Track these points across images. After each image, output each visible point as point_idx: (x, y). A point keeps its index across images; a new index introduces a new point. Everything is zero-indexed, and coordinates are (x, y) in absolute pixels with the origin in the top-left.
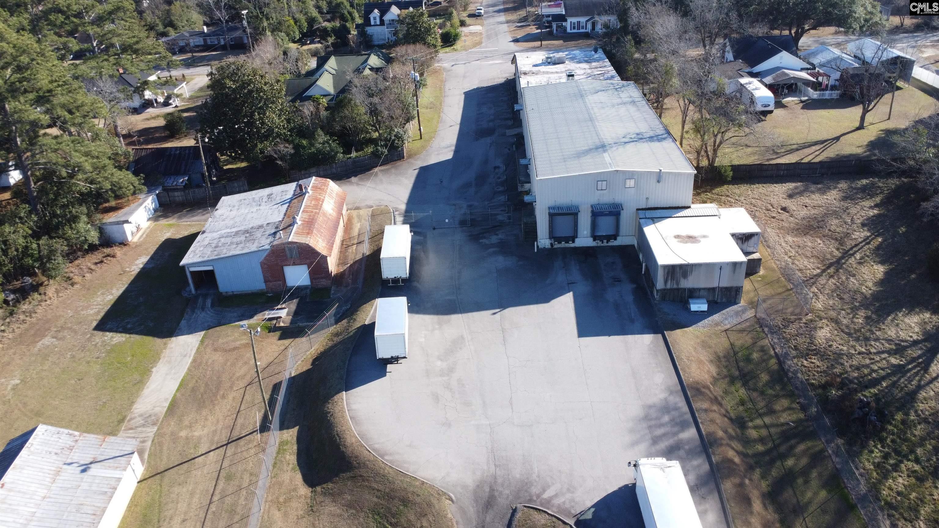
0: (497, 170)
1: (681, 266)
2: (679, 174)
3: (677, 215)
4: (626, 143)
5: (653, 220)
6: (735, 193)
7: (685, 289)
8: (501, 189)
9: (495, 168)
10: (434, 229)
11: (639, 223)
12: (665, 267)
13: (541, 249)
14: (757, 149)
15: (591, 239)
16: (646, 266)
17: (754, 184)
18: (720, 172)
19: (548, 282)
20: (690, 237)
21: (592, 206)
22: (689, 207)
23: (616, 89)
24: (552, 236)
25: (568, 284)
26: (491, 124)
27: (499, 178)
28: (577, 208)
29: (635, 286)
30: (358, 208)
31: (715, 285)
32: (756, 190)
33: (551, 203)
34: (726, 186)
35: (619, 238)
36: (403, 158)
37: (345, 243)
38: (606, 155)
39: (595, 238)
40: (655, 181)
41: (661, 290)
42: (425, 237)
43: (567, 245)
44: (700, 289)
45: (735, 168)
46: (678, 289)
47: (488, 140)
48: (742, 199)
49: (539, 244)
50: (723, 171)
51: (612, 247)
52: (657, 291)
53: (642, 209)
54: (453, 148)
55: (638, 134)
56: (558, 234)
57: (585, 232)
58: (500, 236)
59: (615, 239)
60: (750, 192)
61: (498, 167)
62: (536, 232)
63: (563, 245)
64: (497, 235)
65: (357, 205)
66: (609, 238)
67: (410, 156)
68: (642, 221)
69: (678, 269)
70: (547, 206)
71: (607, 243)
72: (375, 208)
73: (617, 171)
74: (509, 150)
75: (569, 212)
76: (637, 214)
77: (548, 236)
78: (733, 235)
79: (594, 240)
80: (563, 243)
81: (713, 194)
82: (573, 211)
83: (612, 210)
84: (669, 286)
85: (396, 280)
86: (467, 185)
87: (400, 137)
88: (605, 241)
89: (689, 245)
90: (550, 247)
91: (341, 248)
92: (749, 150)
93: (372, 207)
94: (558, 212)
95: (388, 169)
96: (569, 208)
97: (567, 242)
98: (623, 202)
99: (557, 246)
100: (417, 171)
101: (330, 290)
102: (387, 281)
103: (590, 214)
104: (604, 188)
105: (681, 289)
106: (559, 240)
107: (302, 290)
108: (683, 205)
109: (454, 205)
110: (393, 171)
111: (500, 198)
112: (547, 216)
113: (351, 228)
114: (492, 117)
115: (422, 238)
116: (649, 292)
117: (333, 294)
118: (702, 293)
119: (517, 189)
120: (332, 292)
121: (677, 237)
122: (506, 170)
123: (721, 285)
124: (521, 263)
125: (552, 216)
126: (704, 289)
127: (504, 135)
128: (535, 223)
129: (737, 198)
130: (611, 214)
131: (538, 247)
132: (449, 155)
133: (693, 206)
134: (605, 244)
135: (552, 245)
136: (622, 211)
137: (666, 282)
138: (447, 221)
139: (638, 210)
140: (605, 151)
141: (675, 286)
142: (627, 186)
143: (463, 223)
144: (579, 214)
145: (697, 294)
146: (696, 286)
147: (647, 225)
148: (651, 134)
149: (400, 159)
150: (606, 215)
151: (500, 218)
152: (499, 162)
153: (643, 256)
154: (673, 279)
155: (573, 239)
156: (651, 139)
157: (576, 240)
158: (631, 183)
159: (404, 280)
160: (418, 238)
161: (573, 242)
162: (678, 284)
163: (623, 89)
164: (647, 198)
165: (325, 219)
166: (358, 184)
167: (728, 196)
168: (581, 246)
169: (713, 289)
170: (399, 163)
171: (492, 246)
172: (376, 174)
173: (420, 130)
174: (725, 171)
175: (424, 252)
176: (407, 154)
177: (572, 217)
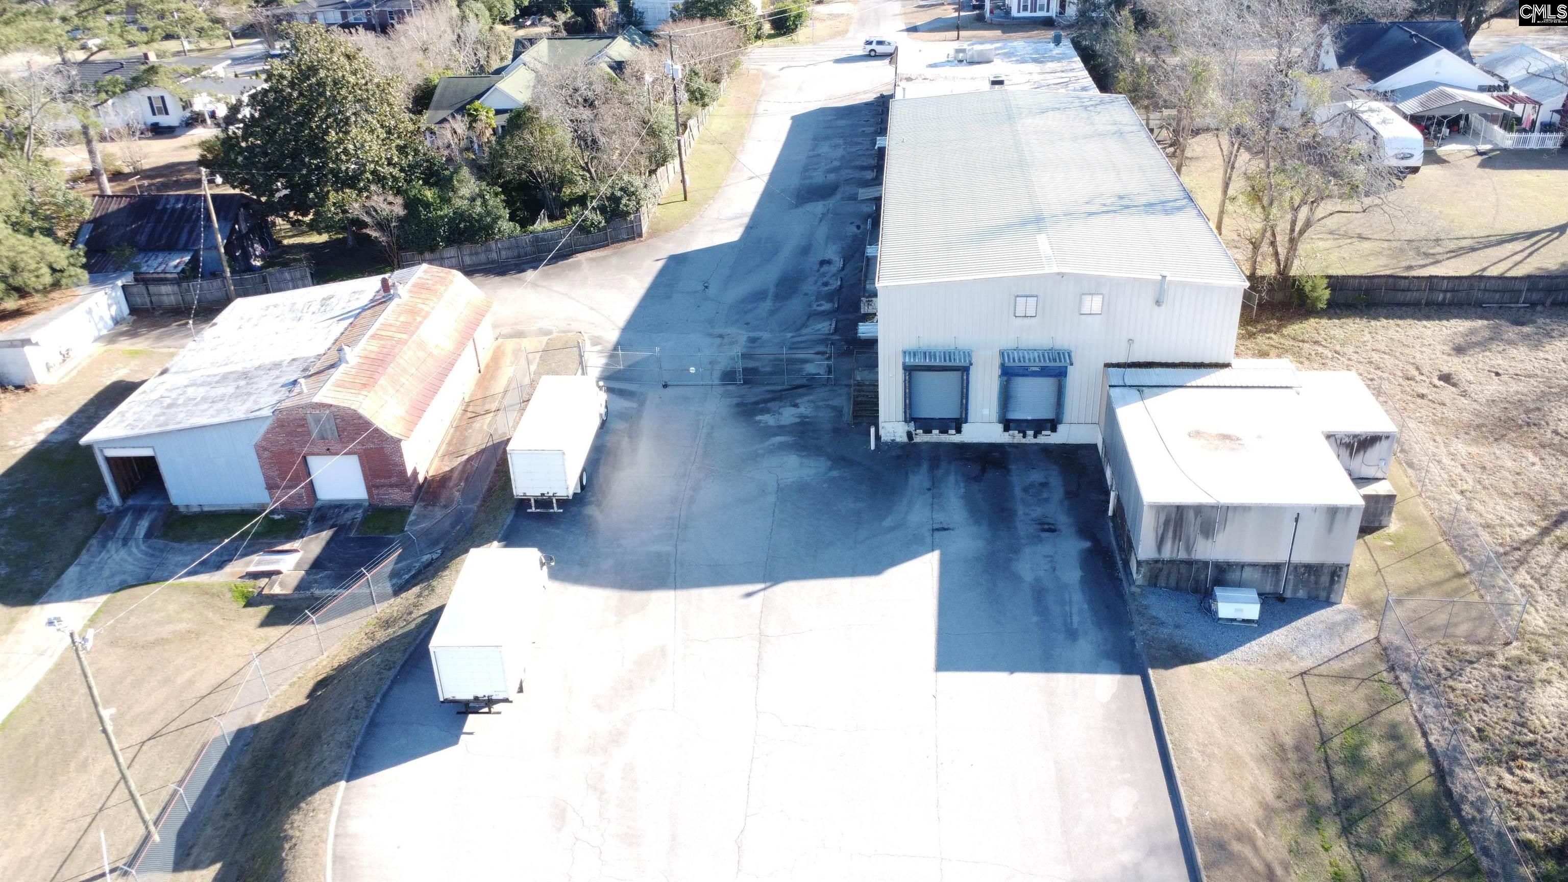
0: (825, 268)
1: (1199, 509)
2: (1207, 289)
3: (1199, 382)
4: (1091, 214)
5: (1141, 392)
6: (1334, 337)
7: (1206, 564)
8: (826, 306)
9: (823, 263)
10: (665, 386)
11: (1109, 397)
12: (1159, 509)
13: (886, 443)
14: (1386, 244)
15: (1000, 427)
16: (1118, 499)
17: (1376, 318)
18: (1300, 291)
19: (888, 523)
20: (1225, 437)
21: (1002, 354)
22: (1226, 365)
23: (1086, 108)
24: (910, 416)
25: (933, 530)
26: (832, 177)
27: (826, 284)
28: (968, 354)
29: (1087, 544)
30: (520, 335)
31: (1280, 556)
32: (1381, 331)
33: (911, 343)
34: (1312, 321)
35: (1060, 428)
36: (640, 235)
37: (471, 409)
38: (1042, 239)
39: (1007, 425)
40: (1150, 300)
41: (1147, 562)
42: (642, 403)
43: (944, 438)
44: (1242, 566)
45: (1336, 283)
46: (1189, 563)
47: (819, 207)
48: (1350, 350)
49: (882, 432)
50: (1308, 288)
51: (1047, 450)
52: (1139, 563)
53: (1118, 365)
54: (746, 220)
55: (1121, 198)
56: (926, 412)
57: (986, 412)
58: (802, 410)
59: (1054, 429)
60: (1367, 337)
61: (829, 262)
62: (877, 405)
63: (935, 436)
64: (796, 406)
65: (520, 328)
66: (1039, 426)
67: (654, 233)
68: (1115, 392)
69: (1191, 515)
70: (900, 349)
71: (1035, 436)
72: (555, 335)
73: (1062, 275)
74: (858, 227)
75: (948, 364)
76: (1106, 376)
77: (901, 416)
78: (1329, 437)
79: (1006, 429)
80: (936, 432)
81: (1283, 336)
82: (957, 363)
83: (1048, 364)
84: (1167, 553)
85: (544, 502)
86: (759, 296)
87: (633, 193)
88: (1030, 433)
89: (1222, 457)
90: (905, 439)
91: (461, 419)
92: (1367, 245)
93: (549, 333)
94: (922, 363)
95: (605, 257)
96: (948, 355)
97: (944, 431)
98: (1072, 348)
99: (921, 437)
100: (660, 264)
101: (409, 512)
102: (523, 503)
103: (997, 371)
104: (1031, 312)
105: (1197, 562)
106: (926, 425)
107: (347, 510)
108: (1214, 360)
109: (721, 336)
110: (614, 260)
111: (819, 326)
112: (900, 372)
113: (493, 377)
114: (836, 163)
115: (635, 405)
116: (1120, 563)
117: (413, 523)
118: (1247, 574)
119: (859, 308)
120: (412, 518)
121: (1196, 434)
122: (843, 269)
123: (1295, 559)
124: (835, 473)
125: (910, 370)
126: (1254, 565)
127: (853, 198)
128: (875, 385)
129: (1338, 348)
130: (1044, 372)
131: (878, 437)
132: (732, 234)
133: (1235, 362)
134: (1030, 439)
135: (910, 435)
136: (1070, 368)
137: (1160, 545)
138: (692, 370)
139: (1107, 365)
140: (1040, 231)
141: (1182, 555)
142: (1085, 310)
143: (728, 377)
144: (972, 370)
145: (1234, 576)
146: (1233, 557)
147: (1126, 403)
148: (1152, 198)
149: (633, 238)
150: (1034, 374)
151: (810, 368)
152: (832, 252)
153: (1113, 473)
154: (1177, 536)
155: (958, 424)
156: (1150, 207)
157: (965, 427)
158: (1094, 304)
159: (562, 503)
160: (623, 404)
161: (959, 431)
162: (1188, 549)
163: (1099, 108)
164: (1131, 341)
166: (534, 285)
167: (1316, 342)
168: (975, 441)
169: (1276, 568)
170: (629, 245)
171: (781, 430)
172: (578, 265)
173: (683, 181)
174: (1314, 288)
175: (630, 437)
176: (649, 228)
177: (956, 375)
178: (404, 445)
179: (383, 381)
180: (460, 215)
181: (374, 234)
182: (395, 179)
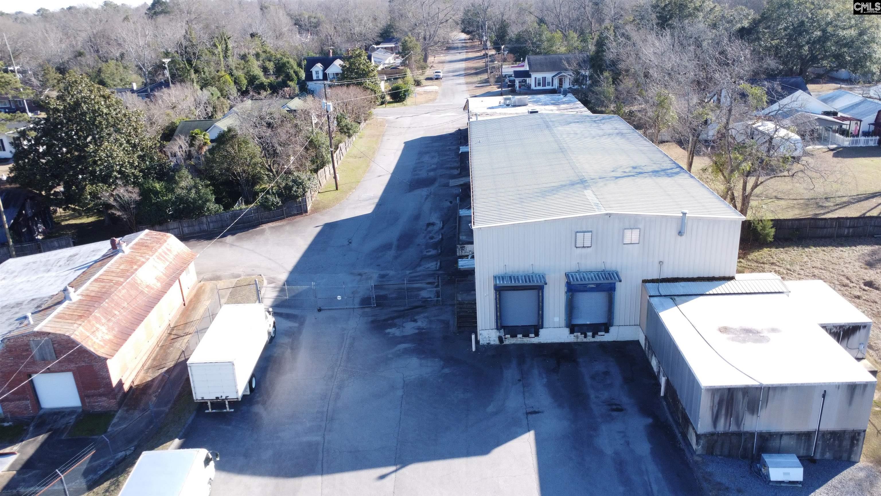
0: (430, 228)
1: (746, 390)
2: (715, 222)
3: (714, 291)
4: (617, 178)
5: (674, 300)
6: (783, 260)
7: (752, 434)
8: (433, 252)
9: (429, 225)
10: (320, 310)
11: (650, 305)
12: (714, 391)
13: (483, 346)
15: (567, 331)
16: (668, 382)
17: (808, 246)
18: (755, 229)
19: (491, 409)
20: (748, 331)
21: (567, 275)
22: (732, 278)
23: (595, 121)
24: (500, 325)
25: (527, 414)
26: (432, 174)
27: (432, 238)
28: (542, 277)
29: (650, 421)
30: (217, 278)
31: (812, 426)
32: (814, 255)
33: (499, 270)
34: (766, 250)
35: (612, 329)
36: (306, 211)
37: (174, 332)
38: (588, 193)
39: (573, 328)
40: (674, 232)
41: (705, 435)
42: (302, 324)
43: (526, 340)
44: (781, 435)
45: (777, 223)
46: (739, 434)
47: (424, 192)
48: (797, 268)
49: (480, 338)
50: (759, 228)
51: (603, 345)
52: (698, 437)
53: (653, 281)
54: (376, 200)
55: (634, 168)
56: (512, 321)
57: (557, 319)
58: (419, 324)
59: (607, 331)
60: (806, 259)
61: (433, 224)
62: (476, 318)
63: (520, 339)
64: (415, 321)
65: (218, 274)
66: (596, 328)
67: (316, 210)
68: (655, 301)
69: (740, 395)
70: (492, 275)
71: (593, 336)
72: (242, 277)
73: (610, 215)
74: (451, 202)
75: (528, 284)
76: (644, 289)
77: (493, 325)
78: (824, 327)
79: (572, 332)
80: (520, 336)
81: (749, 260)
82: (535, 284)
83: (602, 281)
84: (721, 427)
85: (218, 404)
86: (387, 247)
87: (301, 183)
88: (590, 334)
89: (750, 346)
90: (497, 342)
91: (165, 340)
93: (239, 276)
94: (509, 284)
95: (281, 226)
96: (528, 277)
97: (526, 335)
98: (619, 270)
99: (509, 341)
100: (319, 229)
101: (114, 415)
102: (203, 404)
103: (563, 289)
104: (587, 243)
105: (746, 433)
106: (513, 331)
107: (63, 417)
108: (722, 275)
109: (360, 275)
110: (287, 228)
111: (429, 265)
112: (492, 292)
113: (194, 308)
114: (434, 166)
115: (296, 325)
116: (679, 435)
117: (115, 425)
118: (785, 441)
119: (455, 252)
120: (115, 420)
121: (724, 330)
122: (443, 228)
123: (823, 428)
124: (447, 371)
125: (499, 290)
126: (790, 434)
127: (447, 185)
128: (474, 303)
129: (789, 267)
130: (598, 288)
131: (477, 342)
132: (368, 209)
133: (738, 276)
134: (590, 339)
135: (500, 339)
136: (618, 284)
137: (715, 420)
138: (339, 298)
139: (645, 281)
140: (585, 188)
141: (733, 428)
142: (626, 241)
143: (365, 302)
144: (546, 289)
145: (775, 443)
146: (775, 428)
147: (665, 309)
148: (655, 167)
149: (301, 214)
150: (592, 290)
151: (424, 294)
152: (435, 218)
153: (659, 362)
154: (729, 414)
155: (536, 329)
156: (655, 173)
157: (542, 332)
158: (631, 236)
159: (234, 403)
160: (286, 324)
161: (537, 335)
162: (738, 423)
163: (603, 121)
164: (661, 263)
165: (133, 293)
166: (232, 245)
167: (772, 264)
168: (549, 341)
169: (808, 435)
170: (298, 218)
171: (404, 339)
172: (263, 232)
173: (335, 177)
174: (764, 228)
175: (292, 349)
176: (312, 207)
177: (534, 293)
178: (109, 362)
179: (97, 313)
180: (180, 199)
181: (118, 213)
182: (136, 177)
